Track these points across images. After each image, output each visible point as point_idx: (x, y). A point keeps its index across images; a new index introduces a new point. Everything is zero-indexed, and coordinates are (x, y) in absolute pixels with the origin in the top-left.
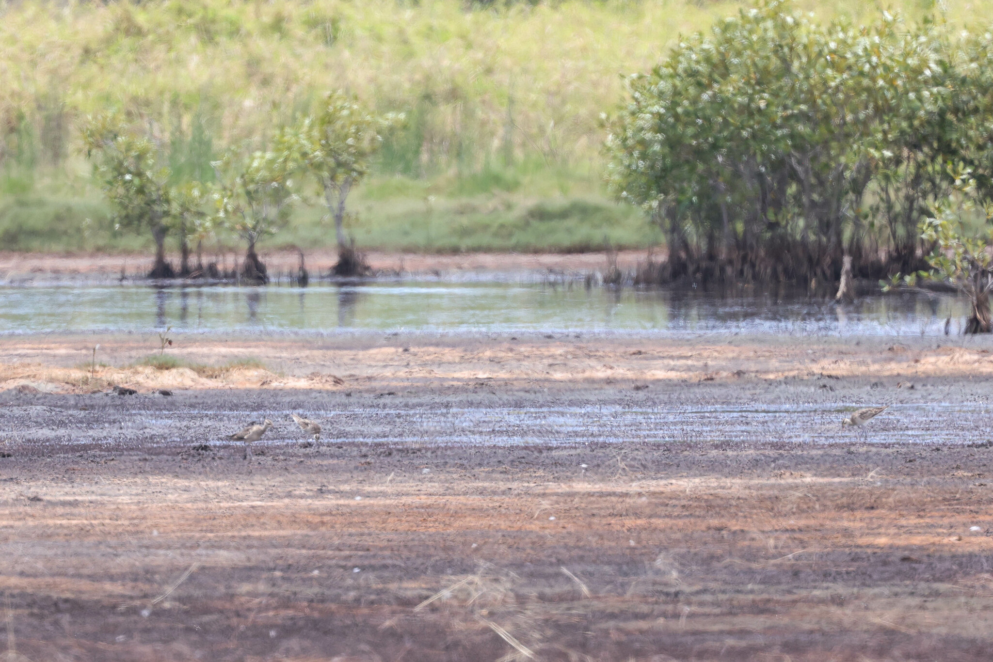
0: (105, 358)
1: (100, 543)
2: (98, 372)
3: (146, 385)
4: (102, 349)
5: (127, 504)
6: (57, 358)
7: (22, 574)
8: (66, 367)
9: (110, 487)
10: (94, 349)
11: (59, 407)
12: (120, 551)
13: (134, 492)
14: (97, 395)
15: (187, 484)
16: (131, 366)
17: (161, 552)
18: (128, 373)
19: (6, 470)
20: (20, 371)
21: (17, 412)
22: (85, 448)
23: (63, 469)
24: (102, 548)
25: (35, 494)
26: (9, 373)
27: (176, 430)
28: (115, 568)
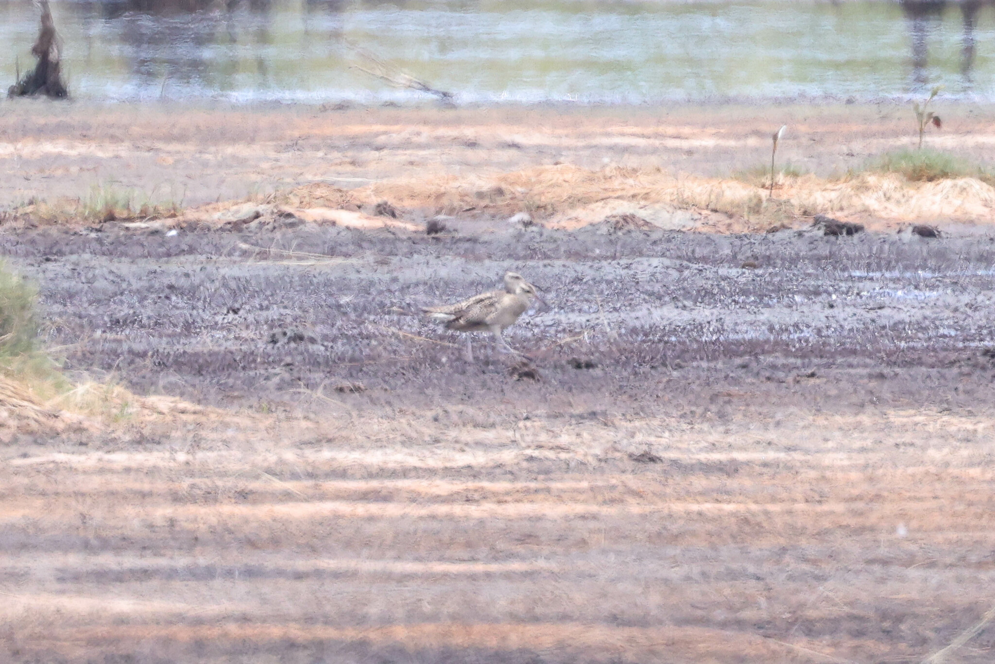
0: (795, 156)
1: (784, 550)
2: (781, 187)
3: (883, 214)
4: (793, 136)
5: (843, 469)
6: (696, 156)
7: (615, 620)
8: (713, 175)
9: (806, 433)
10: (775, 137)
11: (698, 260)
12: (827, 568)
13: (857, 444)
14: (779, 235)
15: (970, 427)
16: (851, 174)
17: (913, 573)
18: (845, 188)
19: (584, 396)
20: (616, 184)
21: (610, 270)
22: (754, 348)
23: (706, 394)
24: (791, 563)
25: (645, 448)
26: (594, 189)
27: (947, 313)
28: (815, 607)
